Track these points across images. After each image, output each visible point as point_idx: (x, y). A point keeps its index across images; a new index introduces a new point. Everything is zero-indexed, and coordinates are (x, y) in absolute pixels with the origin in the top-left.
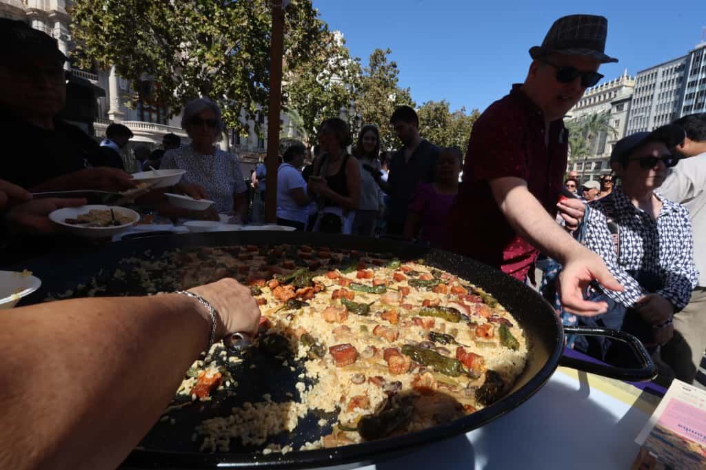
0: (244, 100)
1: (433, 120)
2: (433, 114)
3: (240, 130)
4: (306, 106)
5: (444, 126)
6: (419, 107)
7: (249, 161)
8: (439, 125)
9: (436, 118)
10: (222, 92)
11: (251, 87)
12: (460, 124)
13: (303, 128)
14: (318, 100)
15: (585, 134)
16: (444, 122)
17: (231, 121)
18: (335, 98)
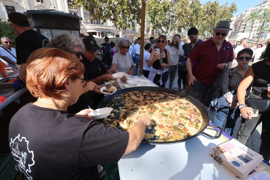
0: (128, 14)
1: (210, 11)
2: (210, 8)
3: (127, 27)
4: (152, 12)
6: (204, 5)
8: (213, 14)
9: (211, 10)
10: (120, 12)
11: (131, 8)
12: (224, 12)
13: (151, 22)
14: (157, 9)
17: (123, 23)
18: (164, 7)
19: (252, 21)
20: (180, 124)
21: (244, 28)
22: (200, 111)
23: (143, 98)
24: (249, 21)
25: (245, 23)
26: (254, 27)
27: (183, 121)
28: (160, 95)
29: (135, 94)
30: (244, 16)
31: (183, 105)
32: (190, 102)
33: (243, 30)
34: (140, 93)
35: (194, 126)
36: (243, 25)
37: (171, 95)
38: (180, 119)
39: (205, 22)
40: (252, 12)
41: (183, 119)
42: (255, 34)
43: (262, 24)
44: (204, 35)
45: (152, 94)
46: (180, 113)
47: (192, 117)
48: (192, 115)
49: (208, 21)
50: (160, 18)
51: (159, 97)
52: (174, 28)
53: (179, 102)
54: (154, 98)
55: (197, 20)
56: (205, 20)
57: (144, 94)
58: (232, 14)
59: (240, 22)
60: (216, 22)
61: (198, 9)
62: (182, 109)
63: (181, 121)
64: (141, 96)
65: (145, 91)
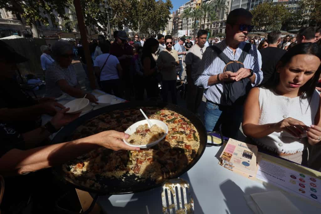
2: (148, 2)
3: (43, 21)
5: (154, 10)
7: (53, 39)
8: (152, 9)
9: (149, 5)
12: (162, 7)
15: (216, 10)
16: (154, 7)
19: (187, 19)
20: (178, 142)
21: (182, 25)
22: (188, 119)
23: (116, 122)
24: (184, 19)
25: (181, 21)
26: (189, 25)
27: (179, 137)
28: (136, 112)
29: (103, 120)
30: (179, 13)
31: (169, 118)
32: (174, 111)
33: (181, 27)
34: (108, 116)
35: (193, 139)
36: (180, 22)
37: (149, 109)
38: (174, 135)
39: (146, 18)
40: (184, 9)
41: (178, 135)
42: (191, 31)
43: (194, 22)
44: (148, 33)
45: (125, 114)
46: (171, 129)
47: (186, 129)
48: (184, 126)
49: (149, 17)
50: (93, 10)
51: (136, 115)
52: (114, 24)
53: (163, 115)
54: (130, 118)
55: (137, 15)
56: (145, 15)
57: (115, 116)
58: (169, 11)
59: (177, 19)
60: (157, 19)
61: (136, 3)
62: (171, 122)
63: (177, 138)
64: (112, 120)
65: (113, 112)
